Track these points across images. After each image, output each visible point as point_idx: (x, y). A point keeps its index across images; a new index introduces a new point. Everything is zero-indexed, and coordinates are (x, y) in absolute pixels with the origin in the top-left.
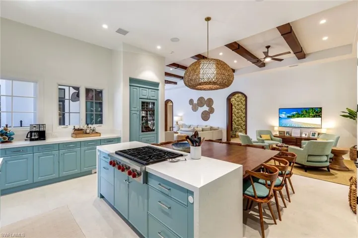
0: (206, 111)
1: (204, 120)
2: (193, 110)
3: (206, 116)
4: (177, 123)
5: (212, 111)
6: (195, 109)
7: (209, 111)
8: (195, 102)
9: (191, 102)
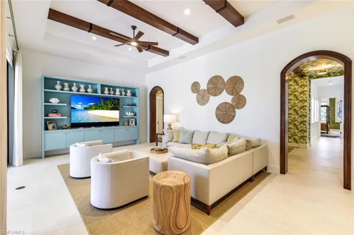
0: (226, 103)
1: (223, 122)
2: (198, 101)
3: (225, 115)
4: (170, 125)
5: (240, 102)
6: (202, 100)
7: (234, 104)
8: (204, 86)
9: (195, 87)
